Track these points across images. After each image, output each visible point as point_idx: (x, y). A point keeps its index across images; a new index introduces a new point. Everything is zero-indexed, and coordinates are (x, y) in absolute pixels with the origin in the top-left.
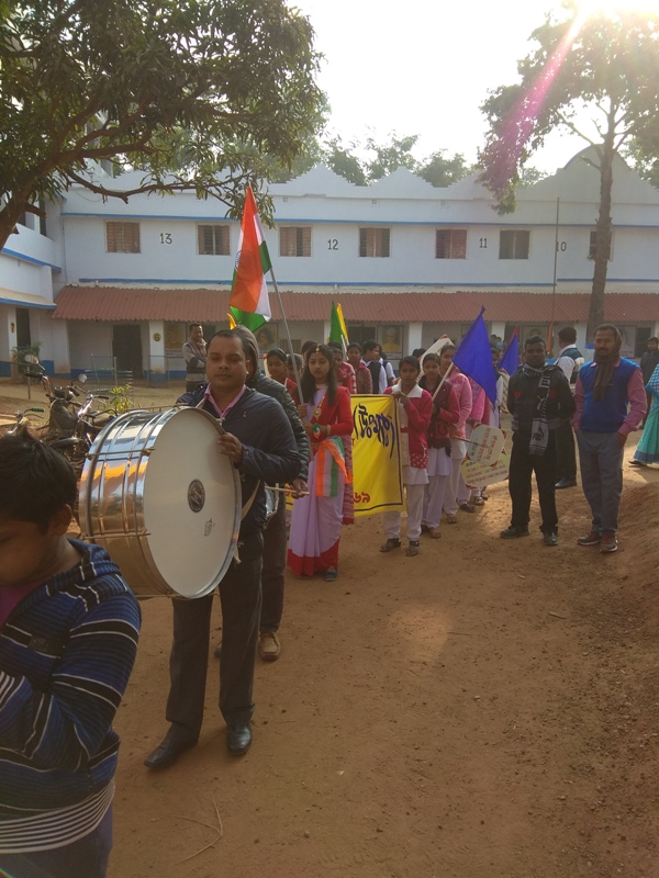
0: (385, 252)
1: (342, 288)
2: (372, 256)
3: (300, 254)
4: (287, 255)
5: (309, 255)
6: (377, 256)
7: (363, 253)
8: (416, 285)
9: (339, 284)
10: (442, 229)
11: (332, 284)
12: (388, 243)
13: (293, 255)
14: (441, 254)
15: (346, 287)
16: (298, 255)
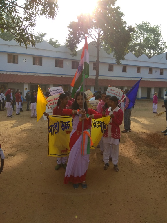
0: (41, 64)
1: (28, 74)
2: (37, 65)
3: (14, 62)
4: (10, 63)
5: (17, 63)
6: (39, 65)
7: (34, 64)
8: (50, 74)
9: (27, 73)
10: (57, 59)
11: (25, 72)
12: (42, 62)
13: (12, 63)
14: (56, 66)
15: (29, 73)
16: (14, 63)
